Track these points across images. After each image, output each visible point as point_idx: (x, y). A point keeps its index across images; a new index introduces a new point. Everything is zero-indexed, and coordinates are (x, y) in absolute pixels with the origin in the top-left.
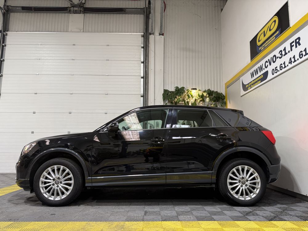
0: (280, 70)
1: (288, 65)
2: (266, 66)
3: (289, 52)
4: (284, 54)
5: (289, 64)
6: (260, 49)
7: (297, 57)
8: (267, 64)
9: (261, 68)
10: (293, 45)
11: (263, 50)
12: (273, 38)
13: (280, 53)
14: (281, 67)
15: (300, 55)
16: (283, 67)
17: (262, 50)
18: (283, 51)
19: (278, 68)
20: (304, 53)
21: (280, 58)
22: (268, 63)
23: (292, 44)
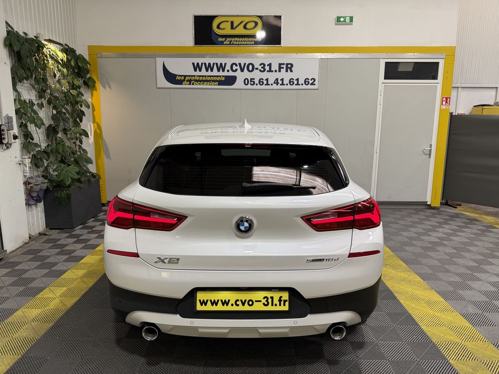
0: (258, 84)
1: (272, 85)
2: (234, 69)
3: (276, 71)
4: (268, 70)
5: (274, 83)
6: (220, 39)
7: (286, 81)
8: (234, 68)
9: (221, 67)
10: (283, 68)
11: (227, 44)
12: (251, 41)
13: (262, 66)
14: (261, 82)
15: (290, 82)
16: (265, 82)
17: (224, 43)
18: (266, 65)
19: (257, 81)
20: (296, 82)
21: (260, 70)
22: (238, 68)
23: (282, 66)
